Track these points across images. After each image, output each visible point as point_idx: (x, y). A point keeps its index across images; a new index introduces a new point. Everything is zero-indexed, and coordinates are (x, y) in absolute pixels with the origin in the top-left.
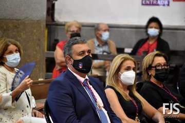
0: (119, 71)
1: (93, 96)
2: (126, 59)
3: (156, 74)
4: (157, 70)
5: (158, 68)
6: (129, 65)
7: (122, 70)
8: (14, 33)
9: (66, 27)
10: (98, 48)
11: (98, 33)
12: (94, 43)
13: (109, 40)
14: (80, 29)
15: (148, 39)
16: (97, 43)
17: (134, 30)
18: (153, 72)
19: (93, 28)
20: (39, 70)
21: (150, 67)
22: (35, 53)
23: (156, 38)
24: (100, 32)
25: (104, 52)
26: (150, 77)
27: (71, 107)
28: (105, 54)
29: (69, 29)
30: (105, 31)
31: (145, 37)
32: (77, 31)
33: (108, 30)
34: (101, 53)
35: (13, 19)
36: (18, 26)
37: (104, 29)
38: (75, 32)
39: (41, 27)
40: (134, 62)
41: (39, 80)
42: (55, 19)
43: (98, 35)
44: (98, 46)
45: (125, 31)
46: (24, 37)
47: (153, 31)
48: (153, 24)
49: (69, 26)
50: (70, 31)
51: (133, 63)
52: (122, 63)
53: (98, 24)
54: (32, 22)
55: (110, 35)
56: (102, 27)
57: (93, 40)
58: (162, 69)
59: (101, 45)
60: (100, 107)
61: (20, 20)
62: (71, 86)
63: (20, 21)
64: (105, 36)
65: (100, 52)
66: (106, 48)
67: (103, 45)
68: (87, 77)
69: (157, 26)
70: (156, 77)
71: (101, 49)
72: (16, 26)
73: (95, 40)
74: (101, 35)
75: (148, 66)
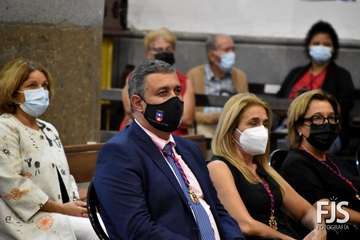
0: (237, 127)
1: (183, 175)
2: (249, 104)
3: (311, 135)
4: (313, 126)
5: (315, 122)
6: (256, 116)
7: (242, 125)
8: (39, 51)
9: (146, 41)
10: (211, 84)
11: (213, 55)
12: (205, 73)
13: (235, 69)
14: (173, 44)
15: (309, 66)
16: (210, 75)
17: (284, 48)
18: (305, 131)
19: (203, 44)
20: (89, 125)
21: (301, 120)
22: (80, 90)
23: (326, 65)
24: (217, 53)
25: (222, 91)
26: (300, 139)
27: (139, 197)
28: (225, 94)
29: (151, 45)
30: (227, 50)
31: (305, 62)
32: (167, 49)
33: (233, 49)
34: (218, 94)
35: (37, 24)
36: (47, 37)
37: (225, 46)
38: (164, 51)
39: (92, 40)
40: (267, 110)
41: (89, 143)
42: (129, 26)
43: (213, 59)
44: (213, 79)
45: (266, 50)
46: (58, 58)
47: (320, 51)
48: (321, 37)
49: (153, 40)
50: (155, 49)
51: (264, 111)
52: (242, 111)
53: (214, 36)
54: (76, 29)
55: (236, 59)
56: (220, 41)
57: (201, 67)
58: (324, 125)
59: (217, 79)
60: (195, 197)
61: (52, 25)
62: (140, 156)
63: (52, 27)
64: (228, 60)
65: (216, 91)
66: (227, 85)
67: (222, 79)
68: (172, 139)
69: (330, 41)
70: (311, 139)
71: (218, 87)
72: (43, 37)
73: (207, 68)
74: (219, 59)
75: (296, 119)
